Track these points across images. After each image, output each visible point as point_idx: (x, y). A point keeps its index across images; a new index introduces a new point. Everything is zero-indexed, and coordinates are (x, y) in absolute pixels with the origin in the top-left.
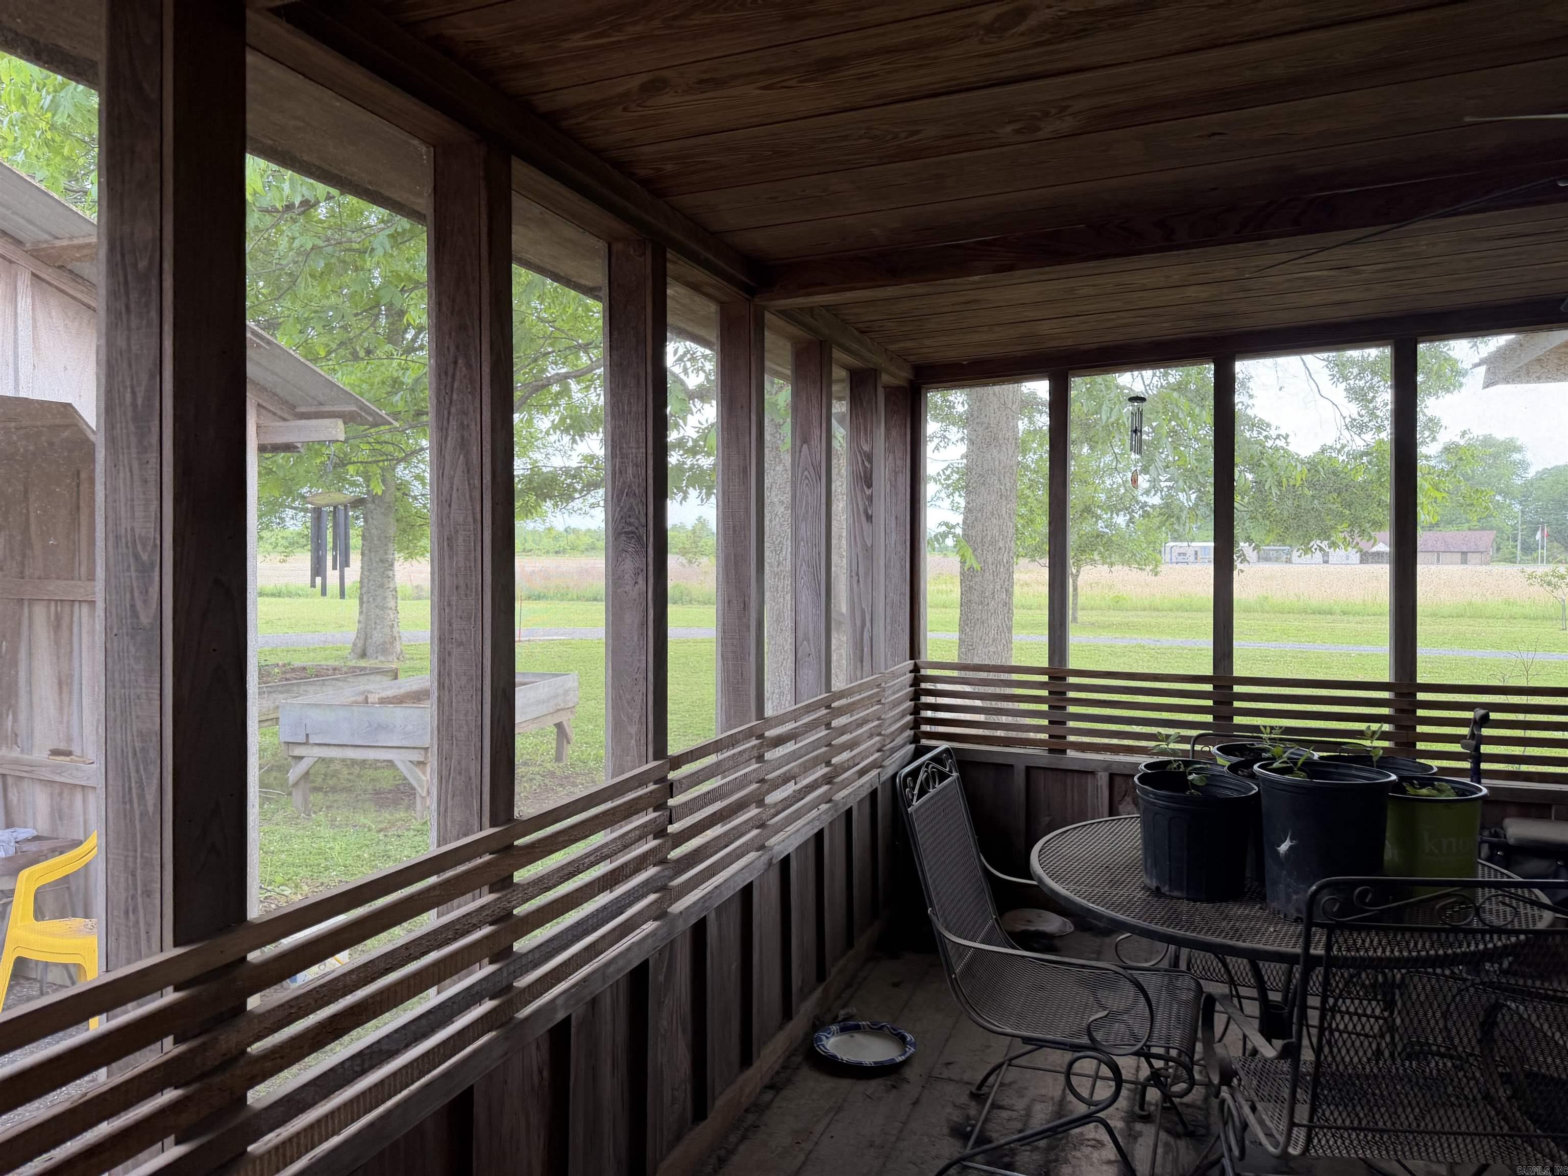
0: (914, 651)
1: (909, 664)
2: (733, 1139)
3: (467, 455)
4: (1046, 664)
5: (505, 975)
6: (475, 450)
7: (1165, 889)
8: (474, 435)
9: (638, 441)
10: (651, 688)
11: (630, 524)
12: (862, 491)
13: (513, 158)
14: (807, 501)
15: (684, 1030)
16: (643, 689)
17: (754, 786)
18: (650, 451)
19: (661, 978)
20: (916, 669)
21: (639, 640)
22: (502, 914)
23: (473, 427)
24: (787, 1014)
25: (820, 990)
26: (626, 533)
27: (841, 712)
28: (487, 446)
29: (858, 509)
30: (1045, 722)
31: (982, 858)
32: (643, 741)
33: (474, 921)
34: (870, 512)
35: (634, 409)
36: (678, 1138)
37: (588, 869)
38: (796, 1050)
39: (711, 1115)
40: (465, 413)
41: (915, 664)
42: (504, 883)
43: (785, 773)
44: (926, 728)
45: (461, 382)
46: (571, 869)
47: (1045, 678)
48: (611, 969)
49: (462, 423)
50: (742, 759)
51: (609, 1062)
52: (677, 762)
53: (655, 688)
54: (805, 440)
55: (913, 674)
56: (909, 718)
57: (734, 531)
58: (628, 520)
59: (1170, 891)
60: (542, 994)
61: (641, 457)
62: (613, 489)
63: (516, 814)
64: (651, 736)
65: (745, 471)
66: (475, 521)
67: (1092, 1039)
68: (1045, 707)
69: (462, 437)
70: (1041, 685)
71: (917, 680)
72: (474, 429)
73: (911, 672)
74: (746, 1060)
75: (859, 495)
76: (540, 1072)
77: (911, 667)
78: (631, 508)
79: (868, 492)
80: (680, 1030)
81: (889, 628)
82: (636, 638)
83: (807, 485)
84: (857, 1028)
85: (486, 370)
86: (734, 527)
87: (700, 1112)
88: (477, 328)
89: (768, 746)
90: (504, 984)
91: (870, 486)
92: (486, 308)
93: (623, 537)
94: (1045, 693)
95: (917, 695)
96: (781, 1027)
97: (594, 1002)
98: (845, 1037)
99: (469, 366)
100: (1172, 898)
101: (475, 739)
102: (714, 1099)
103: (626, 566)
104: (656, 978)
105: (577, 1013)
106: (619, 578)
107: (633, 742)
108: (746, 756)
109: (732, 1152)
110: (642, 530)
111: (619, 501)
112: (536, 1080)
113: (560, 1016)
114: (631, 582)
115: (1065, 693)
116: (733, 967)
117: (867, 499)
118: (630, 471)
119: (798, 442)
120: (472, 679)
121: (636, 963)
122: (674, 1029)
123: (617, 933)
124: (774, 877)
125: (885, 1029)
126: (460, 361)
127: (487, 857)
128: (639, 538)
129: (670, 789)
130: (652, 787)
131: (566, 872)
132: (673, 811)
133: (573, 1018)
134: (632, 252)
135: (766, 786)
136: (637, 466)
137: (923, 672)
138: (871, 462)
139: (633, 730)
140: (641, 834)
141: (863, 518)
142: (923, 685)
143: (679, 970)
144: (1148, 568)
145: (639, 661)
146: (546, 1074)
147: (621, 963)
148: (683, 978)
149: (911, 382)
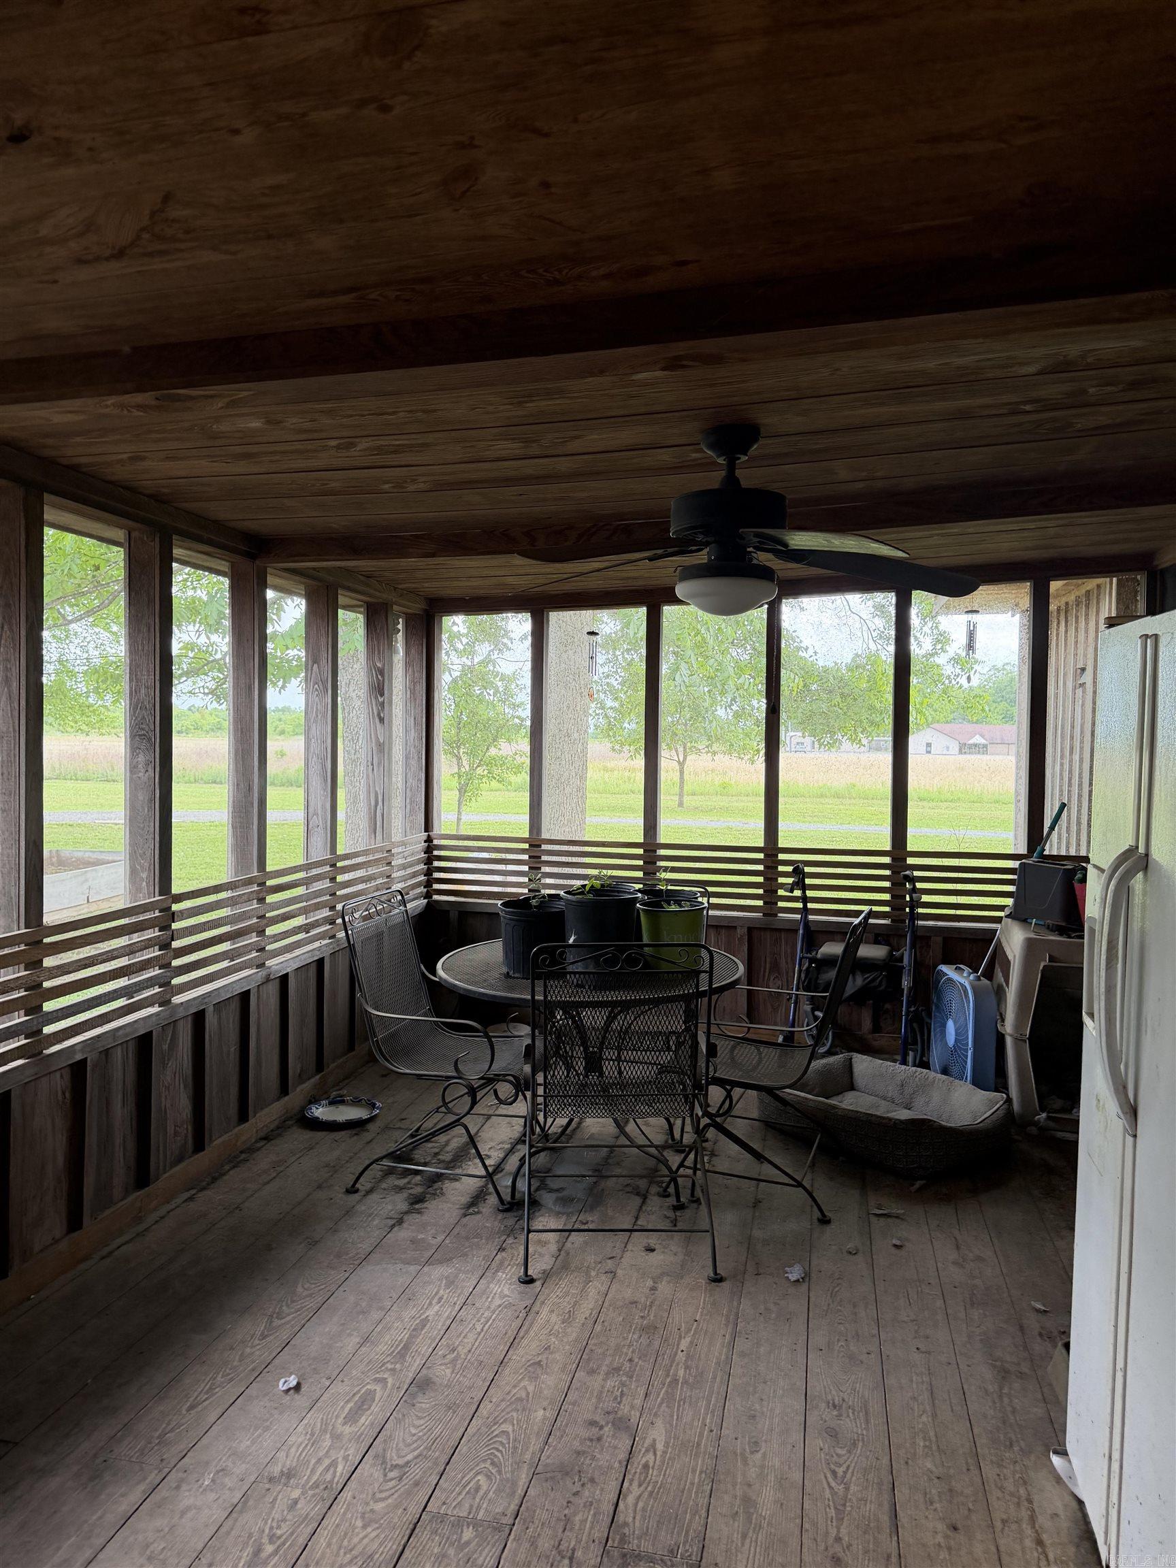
0: (428, 826)
1: (424, 835)
2: (227, 1167)
3: (9, 687)
4: (527, 835)
5: (35, 1023)
6: (15, 684)
7: (511, 973)
8: (14, 674)
9: (148, 671)
10: (157, 845)
11: (143, 729)
12: (376, 698)
13: (45, 495)
14: (317, 708)
15: (185, 1087)
16: (152, 848)
17: (255, 920)
18: (158, 678)
19: (165, 1047)
20: (429, 840)
21: (148, 811)
22: (33, 984)
23: (13, 669)
24: (284, 1090)
25: (318, 1077)
26: (139, 735)
27: (345, 870)
28: (23, 682)
29: (373, 713)
30: (526, 880)
31: (422, 967)
32: (152, 883)
33: (12, 986)
34: (382, 715)
35: (146, 648)
36: (180, 1159)
37: (101, 963)
38: (292, 1117)
39: (208, 1150)
40: (8, 660)
41: (429, 836)
42: (36, 964)
43: (285, 913)
44: (436, 886)
45: (6, 640)
46: (87, 962)
47: (526, 846)
48: (121, 1032)
49: (6, 667)
50: (241, 900)
51: (120, 1096)
52: (179, 898)
53: (160, 846)
54: (315, 661)
55: (427, 844)
56: (422, 878)
57: (242, 732)
58: (141, 726)
59: (514, 973)
60: (64, 1040)
61: (151, 683)
62: (130, 704)
63: (44, 921)
64: (157, 880)
65: (250, 688)
66: (14, 730)
67: (457, 1069)
68: (526, 868)
69: (7, 677)
70: (523, 851)
71: (429, 849)
72: (15, 671)
73: (425, 842)
74: (243, 1117)
75: (374, 703)
76: (64, 1093)
77: (425, 838)
78: (144, 718)
79: (381, 700)
80: (182, 1086)
81: (408, 807)
82: (146, 811)
83: (317, 695)
84: (342, 1102)
85: (23, 633)
86: (242, 729)
87: (199, 1146)
88: (17, 606)
89: (267, 892)
90: (35, 1029)
91: (382, 695)
92: (23, 593)
93: (137, 738)
94: (526, 857)
95: (429, 861)
96: (278, 1099)
97: (107, 1052)
98: (332, 1108)
99: (11, 630)
100: (514, 978)
101: (14, 874)
102: (211, 1141)
103: (139, 759)
104: (159, 1047)
105: (92, 1058)
106: (134, 767)
107: (144, 883)
108: (245, 898)
109: (224, 1174)
110: (151, 734)
111: (135, 712)
112: (60, 1098)
113: (79, 1057)
114: (143, 771)
115: (540, 857)
116: (232, 1049)
117: (380, 705)
118: (143, 691)
119: (310, 663)
120: (12, 834)
121: (142, 1032)
122: (177, 1084)
123: (125, 1009)
124: (273, 990)
125: (363, 1101)
126: (6, 627)
127: (23, 947)
128: (150, 739)
129: (173, 917)
130: (157, 914)
131: (83, 963)
132: (175, 932)
133: (88, 1059)
134: (145, 539)
135: (265, 921)
136: (148, 688)
137: (436, 842)
138: (383, 676)
139: (144, 875)
140: (147, 944)
141: (377, 720)
142: (436, 853)
143: (181, 1044)
144: (747, 757)
145: (149, 826)
146: (68, 1095)
147: (128, 1030)
148: (185, 1050)
149: (425, 610)
